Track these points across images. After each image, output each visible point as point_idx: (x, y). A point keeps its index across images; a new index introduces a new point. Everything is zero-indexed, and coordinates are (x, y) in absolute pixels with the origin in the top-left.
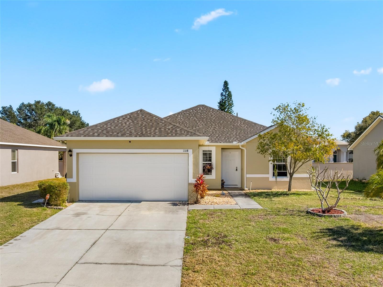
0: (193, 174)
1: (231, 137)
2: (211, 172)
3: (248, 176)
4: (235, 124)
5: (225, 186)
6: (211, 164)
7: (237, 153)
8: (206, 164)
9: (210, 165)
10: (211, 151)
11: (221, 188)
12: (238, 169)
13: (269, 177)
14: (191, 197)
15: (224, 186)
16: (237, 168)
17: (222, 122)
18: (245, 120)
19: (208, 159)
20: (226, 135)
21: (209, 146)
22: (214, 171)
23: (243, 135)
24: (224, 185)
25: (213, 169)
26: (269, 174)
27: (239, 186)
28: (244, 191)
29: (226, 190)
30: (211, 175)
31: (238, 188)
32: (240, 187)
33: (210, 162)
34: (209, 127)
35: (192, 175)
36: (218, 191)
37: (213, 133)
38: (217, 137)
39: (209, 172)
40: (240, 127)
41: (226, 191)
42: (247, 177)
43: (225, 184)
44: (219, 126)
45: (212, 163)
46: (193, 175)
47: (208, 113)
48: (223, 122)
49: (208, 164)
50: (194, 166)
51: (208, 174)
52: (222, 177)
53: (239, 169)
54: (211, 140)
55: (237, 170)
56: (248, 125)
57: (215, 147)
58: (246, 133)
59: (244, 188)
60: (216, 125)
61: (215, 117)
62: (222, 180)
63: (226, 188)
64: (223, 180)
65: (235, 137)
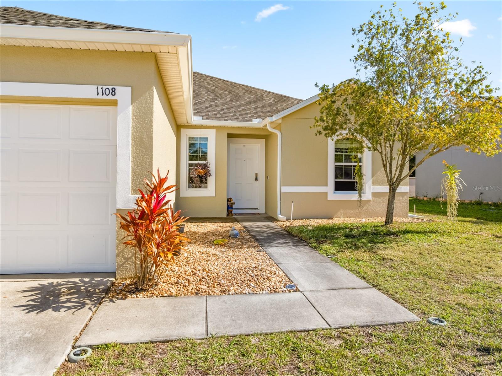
0: (133, 176)
1: (246, 114)
2: (206, 183)
3: (285, 189)
4: (253, 96)
5: (234, 212)
6: (205, 165)
7: (258, 146)
8: (196, 165)
9: (205, 167)
10: (206, 139)
11: (226, 216)
12: (258, 177)
13: (327, 193)
14: (125, 258)
15: (231, 211)
16: (257, 175)
17: (227, 92)
18: (269, 93)
19: (199, 156)
20: (236, 109)
21: (201, 127)
22: (211, 181)
23: (269, 112)
24: (232, 209)
25: (209, 176)
26: (327, 186)
27: (262, 211)
28: (278, 223)
29: (236, 221)
30: (206, 189)
31: (259, 214)
32: (264, 212)
33: (204, 162)
34: (203, 98)
35: (130, 181)
36: (221, 224)
37: (211, 106)
38: (219, 112)
39: (201, 182)
40: (261, 100)
41: (238, 222)
42: (282, 192)
43: (234, 207)
44: (222, 97)
45: (208, 164)
46: (133, 180)
47: (203, 81)
48: (230, 92)
49: (200, 165)
50: (136, 149)
51: (200, 187)
52: (228, 193)
53: (262, 178)
54: (207, 116)
55: (256, 179)
56: (275, 98)
57: (215, 130)
58: (275, 108)
59: (277, 215)
60: (215, 95)
61: (214, 86)
62: (229, 200)
63: (236, 214)
64: (231, 198)
65: (255, 114)
